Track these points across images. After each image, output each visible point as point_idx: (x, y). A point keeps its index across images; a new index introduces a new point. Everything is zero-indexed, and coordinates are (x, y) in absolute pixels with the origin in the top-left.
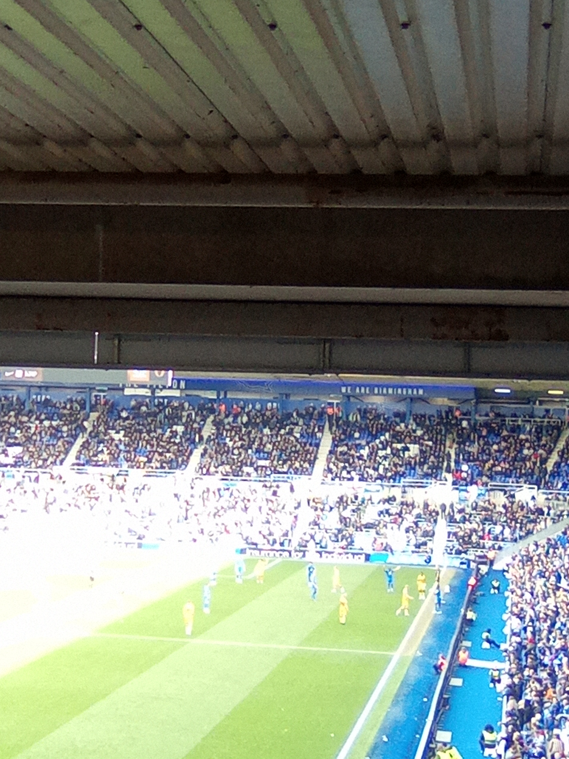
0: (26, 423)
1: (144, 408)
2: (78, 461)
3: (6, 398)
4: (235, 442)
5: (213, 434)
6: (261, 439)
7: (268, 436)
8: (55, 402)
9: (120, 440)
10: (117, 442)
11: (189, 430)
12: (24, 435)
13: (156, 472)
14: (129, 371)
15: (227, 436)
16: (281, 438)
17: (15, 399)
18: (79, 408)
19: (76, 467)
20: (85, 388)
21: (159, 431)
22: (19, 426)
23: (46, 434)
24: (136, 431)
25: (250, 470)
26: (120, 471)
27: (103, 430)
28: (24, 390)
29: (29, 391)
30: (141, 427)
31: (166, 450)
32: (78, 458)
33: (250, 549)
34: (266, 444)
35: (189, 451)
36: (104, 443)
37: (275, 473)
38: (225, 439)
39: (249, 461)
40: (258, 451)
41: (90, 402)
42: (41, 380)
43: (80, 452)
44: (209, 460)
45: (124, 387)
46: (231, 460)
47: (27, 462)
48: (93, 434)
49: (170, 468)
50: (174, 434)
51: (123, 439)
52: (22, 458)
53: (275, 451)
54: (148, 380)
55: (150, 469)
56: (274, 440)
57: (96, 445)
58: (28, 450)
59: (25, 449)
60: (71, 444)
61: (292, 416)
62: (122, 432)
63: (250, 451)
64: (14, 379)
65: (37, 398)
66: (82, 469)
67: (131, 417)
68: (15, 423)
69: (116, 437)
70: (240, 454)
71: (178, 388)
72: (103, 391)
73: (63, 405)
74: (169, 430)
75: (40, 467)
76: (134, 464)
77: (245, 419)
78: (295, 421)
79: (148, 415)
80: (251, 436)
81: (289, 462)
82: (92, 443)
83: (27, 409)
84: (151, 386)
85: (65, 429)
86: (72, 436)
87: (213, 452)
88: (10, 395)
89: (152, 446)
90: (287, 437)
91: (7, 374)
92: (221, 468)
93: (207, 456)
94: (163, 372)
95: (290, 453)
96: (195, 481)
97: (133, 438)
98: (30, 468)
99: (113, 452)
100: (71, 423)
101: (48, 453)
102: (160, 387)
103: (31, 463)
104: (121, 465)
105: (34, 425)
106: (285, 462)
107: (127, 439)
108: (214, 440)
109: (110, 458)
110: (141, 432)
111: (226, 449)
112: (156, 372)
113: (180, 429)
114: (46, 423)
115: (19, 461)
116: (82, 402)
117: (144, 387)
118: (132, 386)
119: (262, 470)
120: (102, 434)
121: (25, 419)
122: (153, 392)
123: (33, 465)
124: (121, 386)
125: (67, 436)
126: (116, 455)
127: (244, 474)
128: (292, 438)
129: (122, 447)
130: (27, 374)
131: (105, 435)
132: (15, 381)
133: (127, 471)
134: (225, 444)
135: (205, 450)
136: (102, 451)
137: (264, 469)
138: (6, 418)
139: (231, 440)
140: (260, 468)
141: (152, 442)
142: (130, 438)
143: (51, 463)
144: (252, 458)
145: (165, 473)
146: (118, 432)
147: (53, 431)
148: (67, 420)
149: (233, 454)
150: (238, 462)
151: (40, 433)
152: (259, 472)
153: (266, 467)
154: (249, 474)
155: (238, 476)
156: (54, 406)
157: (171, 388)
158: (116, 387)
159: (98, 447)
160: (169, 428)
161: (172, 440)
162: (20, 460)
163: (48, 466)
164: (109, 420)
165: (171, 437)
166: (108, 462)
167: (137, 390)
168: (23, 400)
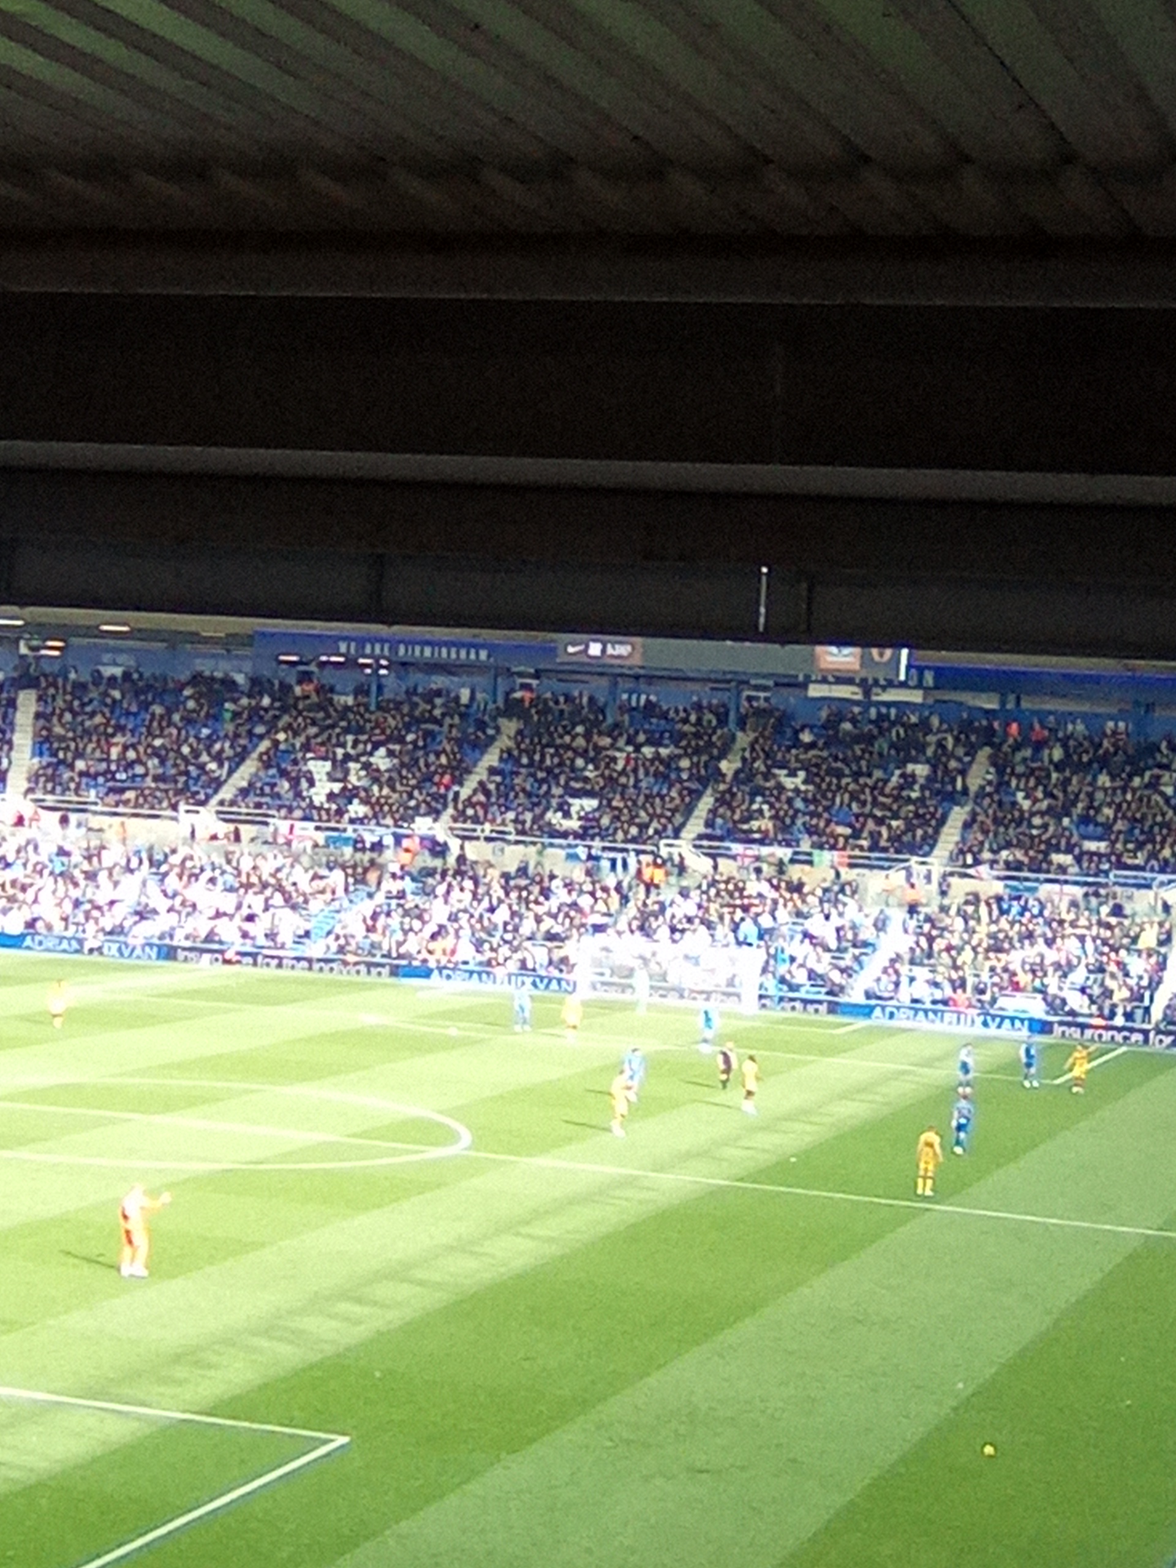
0: (607, 749)
1: (847, 726)
2: (709, 831)
3: (568, 698)
4: (1036, 801)
5: (990, 783)
6: (1091, 796)
7: (1105, 790)
8: (665, 708)
9: (797, 791)
10: (790, 794)
11: (940, 773)
12: (602, 775)
13: (868, 858)
14: (819, 649)
15: (1018, 788)
16: (1133, 795)
17: (585, 700)
18: (714, 722)
19: (705, 843)
20: (729, 681)
21: (878, 774)
22: (595, 756)
23: (647, 774)
24: (829, 772)
25: (1066, 859)
26: (796, 853)
27: (763, 768)
28: (604, 682)
29: (616, 684)
30: (839, 764)
31: (889, 814)
32: (709, 824)
33: (1061, 1023)
34: (1101, 805)
35: (938, 816)
36: (763, 795)
37: (1118, 868)
38: (1014, 795)
39: (1063, 842)
40: (1085, 820)
41: (738, 709)
42: (640, 663)
43: (713, 812)
44: (980, 837)
45: (808, 681)
46: (1026, 840)
47: (607, 829)
48: (742, 775)
49: (897, 852)
50: (909, 780)
51: (803, 788)
52: (598, 820)
53: (1119, 822)
54: (857, 667)
55: (857, 852)
56: (1117, 800)
57: (747, 797)
58: (609, 805)
59: (605, 802)
60: (697, 795)
61: (1159, 750)
62: (802, 774)
63: (1066, 821)
64: (586, 660)
65: (630, 698)
66: (718, 848)
67: (821, 743)
68: (586, 751)
69: (789, 783)
70: (1045, 827)
71: (919, 686)
72: (765, 688)
73: (682, 714)
74: (898, 772)
75: (634, 840)
76: (824, 839)
77: (1058, 754)
78: (1165, 761)
79: (857, 739)
80: (1070, 789)
81: (1149, 847)
82: (740, 794)
83: (610, 720)
84: (864, 681)
85: (685, 763)
86: (700, 779)
87: (989, 822)
88: (576, 694)
89: (864, 804)
90: (1146, 792)
91: (571, 649)
92: (1004, 854)
93: (976, 827)
94: (888, 652)
95: (1151, 827)
96: (951, 880)
97: (824, 786)
98: (615, 841)
99: (782, 813)
100: (697, 751)
101: (651, 811)
102: (882, 682)
103: (616, 829)
104: (798, 841)
105: (624, 755)
106: (1140, 846)
107: (811, 787)
108: (990, 795)
109: (775, 826)
110: (839, 775)
111: (1017, 814)
112: (875, 652)
113: (921, 770)
114: (648, 751)
115: (593, 827)
116: (722, 710)
117: (849, 681)
118: (824, 681)
119: (1091, 861)
120: (759, 777)
121: (606, 741)
122: (867, 693)
123: (620, 835)
124: (801, 678)
125: (689, 779)
126: (788, 821)
127: (1053, 868)
128: (1157, 798)
129: (799, 804)
130: (610, 650)
131: (766, 779)
132: (589, 664)
133: (810, 854)
134: (1014, 804)
135: (974, 815)
136: (760, 811)
137: (1095, 858)
138: (567, 739)
139: (1026, 797)
140: (1086, 858)
141: (862, 797)
142: (818, 786)
143: (656, 832)
144: (1071, 835)
145: (887, 860)
146: (793, 774)
147: (661, 768)
148: (689, 745)
149: (1031, 826)
150: (1041, 842)
151: (635, 771)
152: (1085, 865)
153: (1100, 855)
154: (1062, 869)
155: (1039, 870)
156: (664, 716)
157: (903, 685)
158: (792, 681)
159: (752, 802)
160: (898, 768)
161: (904, 793)
162: (594, 824)
163: (650, 838)
164: (775, 748)
165: (901, 788)
166: (771, 834)
167: (834, 687)
168: (600, 704)
